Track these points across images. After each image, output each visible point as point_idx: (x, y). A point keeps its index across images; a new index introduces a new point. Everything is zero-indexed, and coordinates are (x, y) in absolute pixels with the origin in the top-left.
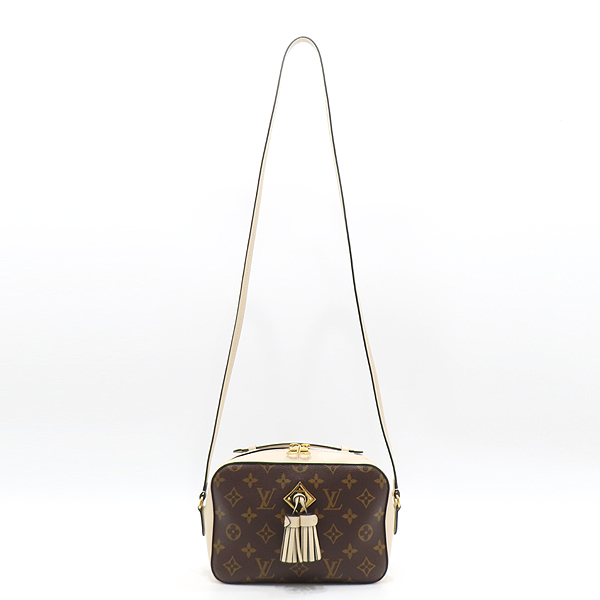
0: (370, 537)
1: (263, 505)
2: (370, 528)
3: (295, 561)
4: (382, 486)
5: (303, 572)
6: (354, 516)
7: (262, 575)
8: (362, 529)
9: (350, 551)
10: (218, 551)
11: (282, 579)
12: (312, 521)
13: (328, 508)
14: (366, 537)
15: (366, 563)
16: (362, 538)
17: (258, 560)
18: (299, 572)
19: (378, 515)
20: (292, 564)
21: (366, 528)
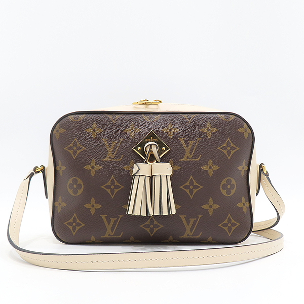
0: (233, 192)
1: (110, 156)
2: (233, 182)
3: (144, 214)
4: (246, 136)
5: (155, 230)
6: (216, 168)
7: (109, 234)
8: (224, 182)
9: (211, 207)
10: (59, 210)
11: (132, 238)
12: (166, 169)
13: (185, 159)
14: (229, 192)
15: (229, 220)
16: (224, 192)
17: (103, 217)
18: (152, 230)
19: (242, 168)
20: (141, 217)
21: (229, 182)
